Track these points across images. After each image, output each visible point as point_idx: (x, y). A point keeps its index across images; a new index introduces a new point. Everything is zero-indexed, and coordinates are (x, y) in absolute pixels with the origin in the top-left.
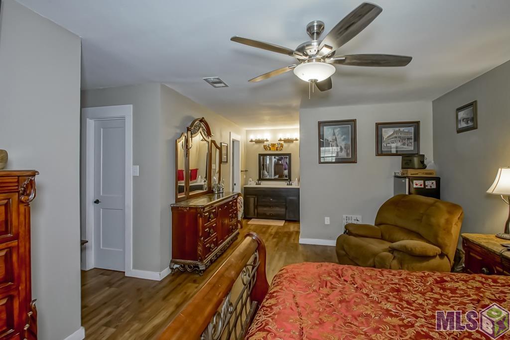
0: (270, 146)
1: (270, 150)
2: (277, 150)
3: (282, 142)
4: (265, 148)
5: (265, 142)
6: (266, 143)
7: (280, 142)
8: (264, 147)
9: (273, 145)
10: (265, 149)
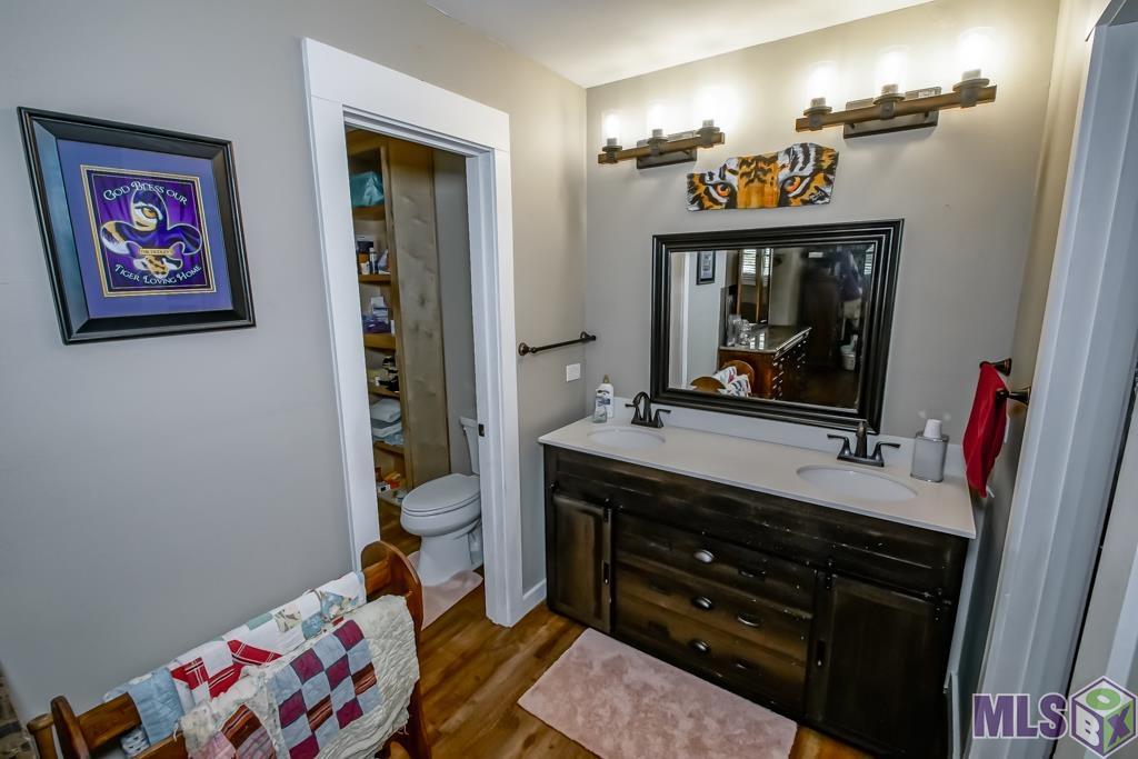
0: (733, 180)
1: (732, 204)
2: (783, 201)
3: (831, 136)
4: (700, 194)
5: (701, 152)
6: (706, 158)
7: (810, 137)
8: (692, 188)
9: (756, 167)
10: (697, 200)
